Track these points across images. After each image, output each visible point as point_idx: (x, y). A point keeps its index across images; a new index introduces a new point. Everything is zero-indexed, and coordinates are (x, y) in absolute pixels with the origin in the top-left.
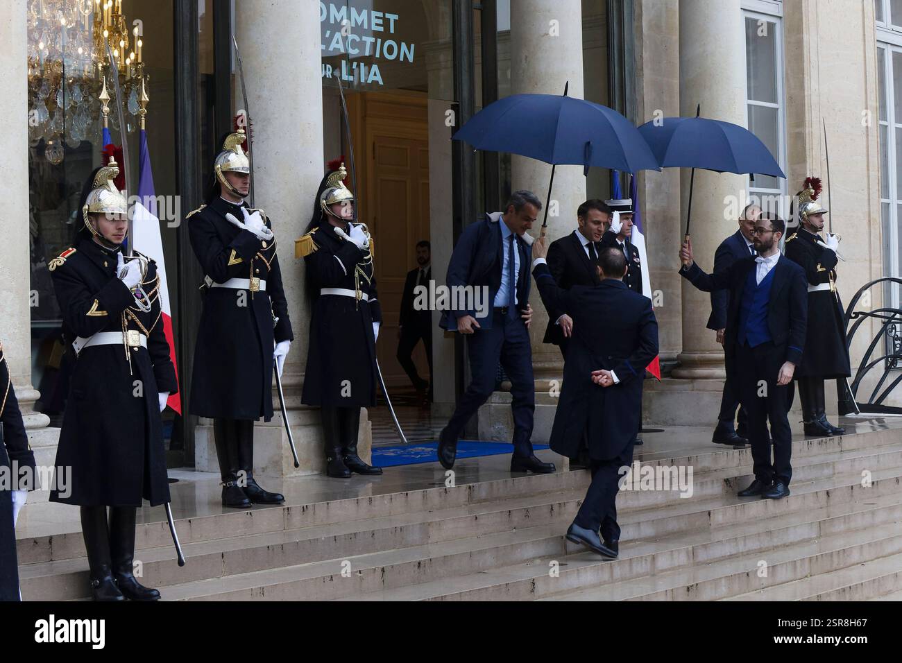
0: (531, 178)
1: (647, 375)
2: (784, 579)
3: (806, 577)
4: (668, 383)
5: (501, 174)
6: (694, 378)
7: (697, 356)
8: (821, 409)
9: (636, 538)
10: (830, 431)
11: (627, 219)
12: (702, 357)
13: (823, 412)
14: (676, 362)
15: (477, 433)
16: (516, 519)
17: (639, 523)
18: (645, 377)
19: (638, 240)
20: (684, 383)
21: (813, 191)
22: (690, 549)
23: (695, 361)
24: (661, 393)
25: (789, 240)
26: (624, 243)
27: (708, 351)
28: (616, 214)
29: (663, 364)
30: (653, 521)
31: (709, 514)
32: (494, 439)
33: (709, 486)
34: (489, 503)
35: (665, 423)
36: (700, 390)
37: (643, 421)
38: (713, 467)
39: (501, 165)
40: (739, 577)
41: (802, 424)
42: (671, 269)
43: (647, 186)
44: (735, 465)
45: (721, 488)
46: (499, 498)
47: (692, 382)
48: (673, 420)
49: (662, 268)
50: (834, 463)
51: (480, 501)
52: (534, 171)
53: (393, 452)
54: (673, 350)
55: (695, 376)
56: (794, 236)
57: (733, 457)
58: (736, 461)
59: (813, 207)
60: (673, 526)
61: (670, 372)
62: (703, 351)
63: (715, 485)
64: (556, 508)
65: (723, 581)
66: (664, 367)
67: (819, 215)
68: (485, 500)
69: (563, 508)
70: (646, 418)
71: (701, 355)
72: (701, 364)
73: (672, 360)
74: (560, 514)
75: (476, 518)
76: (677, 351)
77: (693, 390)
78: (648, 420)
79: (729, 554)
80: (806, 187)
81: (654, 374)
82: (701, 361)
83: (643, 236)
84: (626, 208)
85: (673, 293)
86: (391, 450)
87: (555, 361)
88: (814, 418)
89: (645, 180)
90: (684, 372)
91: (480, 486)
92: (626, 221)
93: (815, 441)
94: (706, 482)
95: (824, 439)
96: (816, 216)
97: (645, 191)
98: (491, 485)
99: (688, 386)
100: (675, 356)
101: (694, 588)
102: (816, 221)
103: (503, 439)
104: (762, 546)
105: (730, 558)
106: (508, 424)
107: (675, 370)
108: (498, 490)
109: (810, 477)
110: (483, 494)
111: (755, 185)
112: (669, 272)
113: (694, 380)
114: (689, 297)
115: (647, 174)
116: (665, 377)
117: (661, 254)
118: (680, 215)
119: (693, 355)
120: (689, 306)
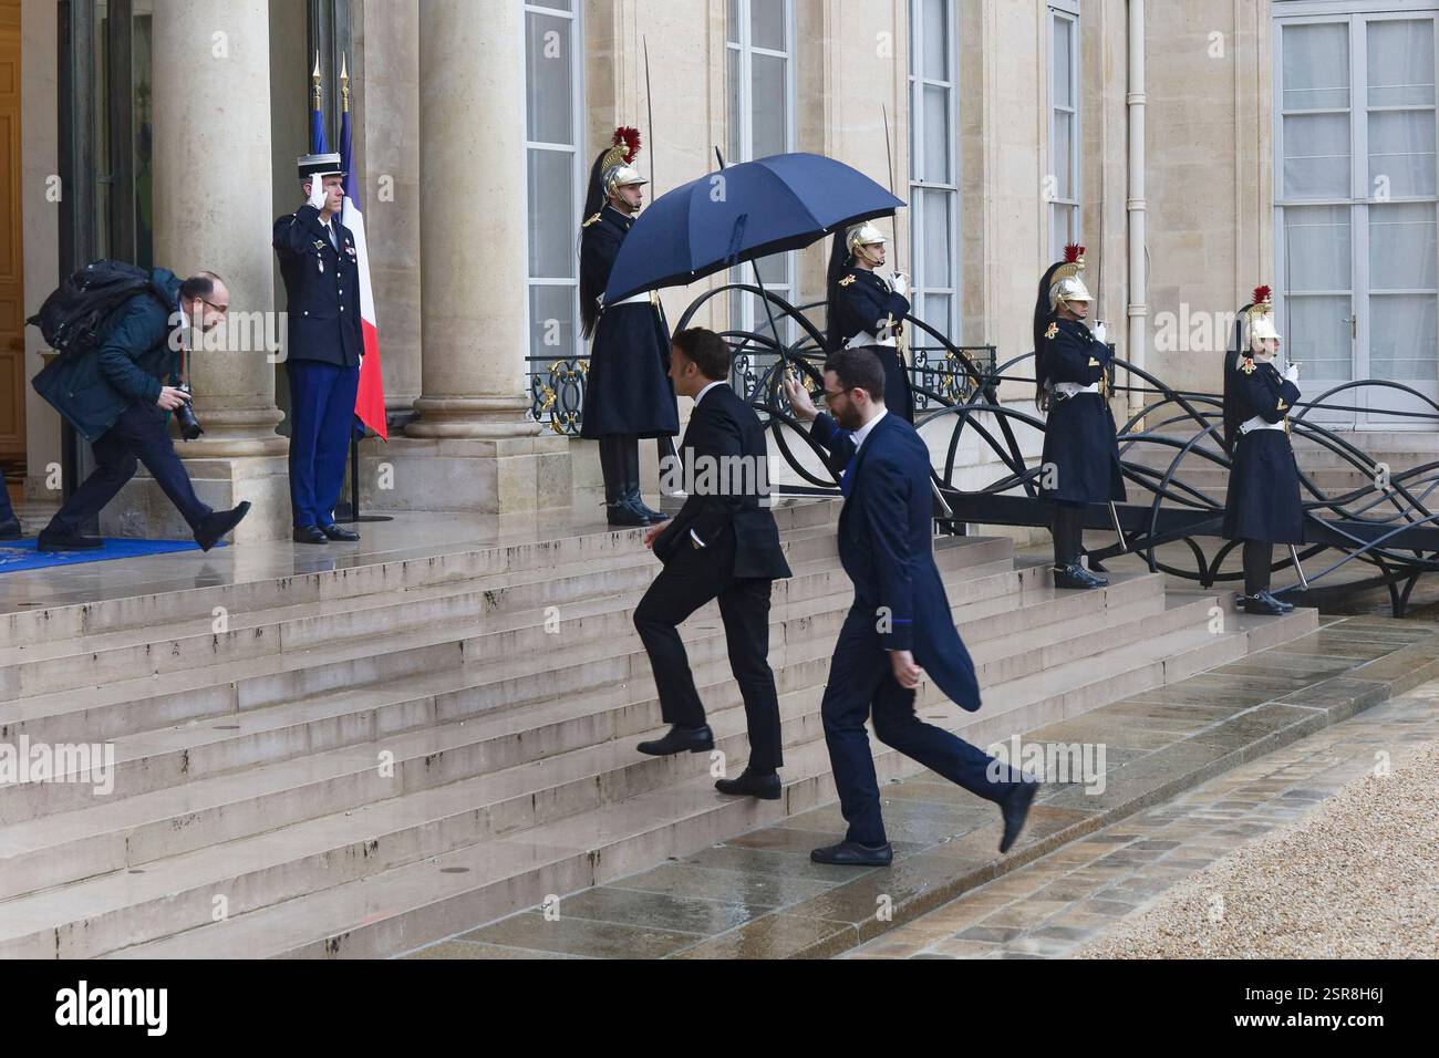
0: (184, 118)
1: (367, 432)
2: (575, 744)
3: (609, 739)
4: (400, 445)
5: (136, 112)
6: (439, 437)
7: (444, 403)
8: (632, 485)
9: (348, 683)
10: (646, 518)
11: (334, 184)
12: (452, 404)
13: (636, 488)
14: (412, 412)
15: (97, 525)
16: (159, 658)
17: (352, 661)
18: (362, 435)
19: (353, 219)
20: (426, 445)
21: (627, 149)
22: (432, 700)
23: (442, 410)
25: (588, 224)
26: (330, 223)
27: (461, 395)
28: (317, 178)
29: (391, 414)
30: (374, 657)
31: (461, 644)
32: (125, 533)
33: (462, 603)
34: (115, 633)
35: (395, 506)
36: (449, 456)
37: (361, 504)
38: (468, 574)
39: (136, 99)
40: (506, 743)
41: (605, 507)
42: (405, 268)
43: (368, 136)
44: (501, 571)
45: (479, 606)
46: (131, 626)
47: (437, 443)
48: (407, 502)
49: (390, 266)
50: (651, 565)
51: (101, 631)
52: (189, 107)
54: (406, 393)
55: (441, 433)
56: (597, 217)
57: (499, 559)
58: (503, 565)
59: (626, 174)
60: (405, 665)
61: (402, 428)
62: (454, 395)
63: (471, 602)
64: (221, 642)
65: (482, 748)
66: (393, 419)
67: (634, 186)
68: (110, 629)
69: (232, 640)
70: (366, 498)
71: (451, 401)
72: (451, 415)
73: (407, 409)
74: (228, 649)
75: (95, 657)
76: (413, 395)
77: (437, 456)
78: (369, 502)
79: (490, 706)
80: (618, 142)
81: (376, 430)
82: (450, 411)
83: (360, 215)
84: (331, 166)
85: (408, 305)
87: (220, 411)
88: (622, 498)
89: (364, 125)
90: (425, 428)
91: (100, 607)
92: (332, 189)
93: (624, 533)
94: (456, 596)
95: (637, 529)
96: (631, 189)
97: (364, 143)
98: (119, 604)
99: (432, 450)
100: (410, 402)
101: (437, 759)
102: (630, 196)
103: (139, 534)
104: (542, 694)
105: (493, 713)
106: (146, 509)
107: (408, 426)
108: (130, 613)
109: (616, 589)
110: (107, 619)
111: (535, 138)
112: (402, 272)
113: (440, 440)
114: (431, 311)
115: (368, 116)
116: (395, 435)
117: (390, 243)
118: (418, 183)
119: (438, 401)
120: (432, 325)
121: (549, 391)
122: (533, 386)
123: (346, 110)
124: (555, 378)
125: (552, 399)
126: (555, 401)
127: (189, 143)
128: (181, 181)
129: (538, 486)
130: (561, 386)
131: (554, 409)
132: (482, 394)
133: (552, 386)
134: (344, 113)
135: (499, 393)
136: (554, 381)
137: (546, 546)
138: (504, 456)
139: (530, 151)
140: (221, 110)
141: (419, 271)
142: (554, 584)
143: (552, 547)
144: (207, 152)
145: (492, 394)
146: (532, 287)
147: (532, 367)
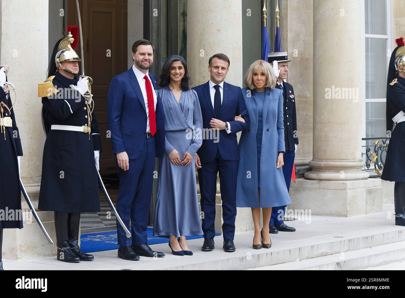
0: (202, 34)
4: (302, 183)
7: (323, 163)
11: (284, 66)
12: (327, 164)
14: (307, 167)
20: (313, 184)
23: (322, 167)
24: (297, 190)
27: (331, 160)
29: (298, 168)
36: (325, 189)
41: (395, 216)
42: (306, 97)
43: (289, 35)
44: (345, 250)
47: (319, 183)
53: (99, 238)
54: (305, 157)
55: (321, 178)
58: (346, 247)
61: (303, 174)
62: (328, 160)
66: (299, 170)
72: (325, 169)
73: (305, 165)
76: (308, 159)
77: (319, 189)
82: (325, 167)
84: (282, 58)
85: (307, 115)
86: (98, 236)
88: (403, 213)
89: (287, 31)
90: (313, 175)
97: (287, 39)
99: (317, 186)
100: (307, 162)
107: (306, 174)
111: (370, 33)
112: (304, 99)
113: (320, 181)
114: (318, 119)
115: (289, 27)
116: (300, 177)
117: (299, 86)
118: (312, 57)
119: (320, 163)
120: (318, 126)
121: (374, 154)
122: (367, 152)
123: (278, 26)
124: (377, 148)
125: (375, 158)
126: (377, 159)
127: (204, 45)
128: (200, 64)
129: (367, 204)
130: (380, 151)
131: (376, 163)
132: (341, 159)
133: (375, 151)
134: (277, 28)
135: (349, 159)
136: (376, 150)
137: (367, 238)
138: (351, 189)
139: (367, 39)
140: (219, 30)
141: (312, 99)
142: (369, 257)
143: (370, 239)
144: (212, 50)
145: (346, 160)
146: (367, 103)
147: (367, 143)
